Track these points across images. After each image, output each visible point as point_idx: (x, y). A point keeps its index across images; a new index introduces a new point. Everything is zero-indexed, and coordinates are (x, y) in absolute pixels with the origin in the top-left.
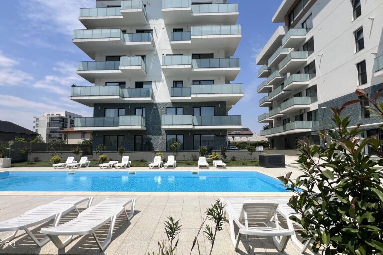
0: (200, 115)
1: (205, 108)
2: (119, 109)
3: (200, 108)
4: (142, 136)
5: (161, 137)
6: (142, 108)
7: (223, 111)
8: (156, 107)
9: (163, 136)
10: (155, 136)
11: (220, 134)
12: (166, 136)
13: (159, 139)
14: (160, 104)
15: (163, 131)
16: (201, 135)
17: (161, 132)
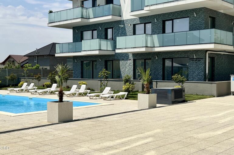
0: (173, 32)
1: (178, 20)
2: (93, 31)
3: (172, 20)
4: (112, 61)
5: (129, 62)
6: (112, 28)
7: (200, 22)
8: (124, 24)
9: (131, 62)
10: (122, 61)
11: (195, 57)
12: (134, 61)
13: (127, 65)
14: (127, 20)
15: (131, 56)
16: (172, 59)
17: (128, 57)
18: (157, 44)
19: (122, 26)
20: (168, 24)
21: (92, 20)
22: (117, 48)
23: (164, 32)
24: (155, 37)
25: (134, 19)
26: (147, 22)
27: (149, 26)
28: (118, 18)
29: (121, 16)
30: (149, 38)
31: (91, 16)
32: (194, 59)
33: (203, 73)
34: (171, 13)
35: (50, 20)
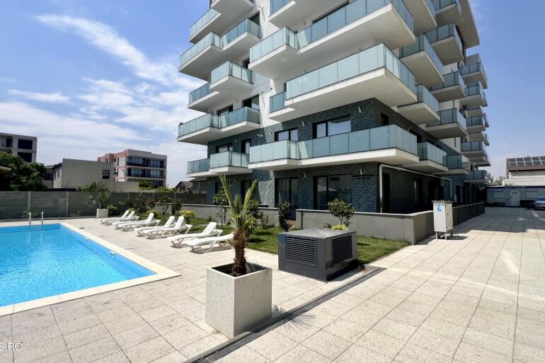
0: (327, 135)
2: (228, 145)
3: (327, 122)
5: (269, 182)
6: (250, 140)
7: (367, 120)
8: (263, 133)
9: (272, 182)
10: (262, 182)
11: (361, 173)
12: (277, 181)
13: (267, 186)
14: (267, 128)
15: (272, 174)
16: (327, 177)
17: (269, 175)
18: (304, 155)
19: (262, 136)
20: (321, 129)
21: (223, 130)
22: (251, 162)
23: (315, 136)
24: (302, 144)
25: (277, 125)
26: (291, 127)
27: (295, 134)
28: (256, 126)
29: (259, 123)
30: (293, 146)
31: (224, 124)
32: (360, 176)
33: (374, 198)
34: (325, 111)
35: (179, 133)
